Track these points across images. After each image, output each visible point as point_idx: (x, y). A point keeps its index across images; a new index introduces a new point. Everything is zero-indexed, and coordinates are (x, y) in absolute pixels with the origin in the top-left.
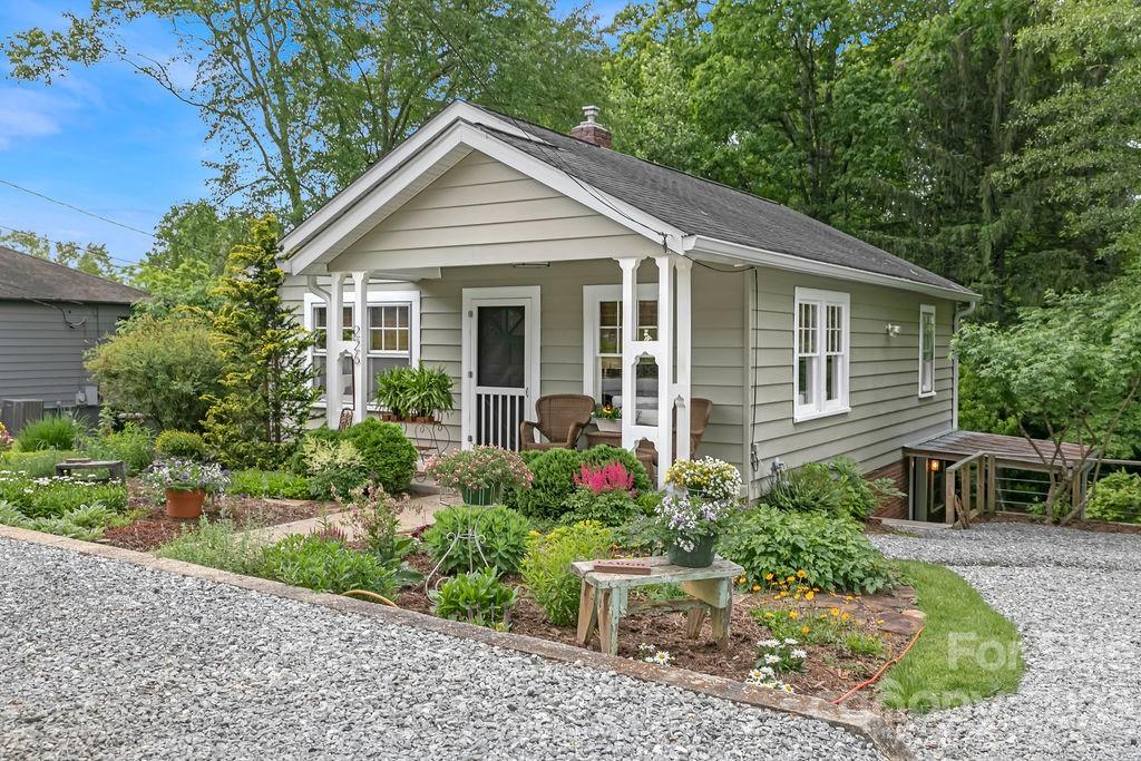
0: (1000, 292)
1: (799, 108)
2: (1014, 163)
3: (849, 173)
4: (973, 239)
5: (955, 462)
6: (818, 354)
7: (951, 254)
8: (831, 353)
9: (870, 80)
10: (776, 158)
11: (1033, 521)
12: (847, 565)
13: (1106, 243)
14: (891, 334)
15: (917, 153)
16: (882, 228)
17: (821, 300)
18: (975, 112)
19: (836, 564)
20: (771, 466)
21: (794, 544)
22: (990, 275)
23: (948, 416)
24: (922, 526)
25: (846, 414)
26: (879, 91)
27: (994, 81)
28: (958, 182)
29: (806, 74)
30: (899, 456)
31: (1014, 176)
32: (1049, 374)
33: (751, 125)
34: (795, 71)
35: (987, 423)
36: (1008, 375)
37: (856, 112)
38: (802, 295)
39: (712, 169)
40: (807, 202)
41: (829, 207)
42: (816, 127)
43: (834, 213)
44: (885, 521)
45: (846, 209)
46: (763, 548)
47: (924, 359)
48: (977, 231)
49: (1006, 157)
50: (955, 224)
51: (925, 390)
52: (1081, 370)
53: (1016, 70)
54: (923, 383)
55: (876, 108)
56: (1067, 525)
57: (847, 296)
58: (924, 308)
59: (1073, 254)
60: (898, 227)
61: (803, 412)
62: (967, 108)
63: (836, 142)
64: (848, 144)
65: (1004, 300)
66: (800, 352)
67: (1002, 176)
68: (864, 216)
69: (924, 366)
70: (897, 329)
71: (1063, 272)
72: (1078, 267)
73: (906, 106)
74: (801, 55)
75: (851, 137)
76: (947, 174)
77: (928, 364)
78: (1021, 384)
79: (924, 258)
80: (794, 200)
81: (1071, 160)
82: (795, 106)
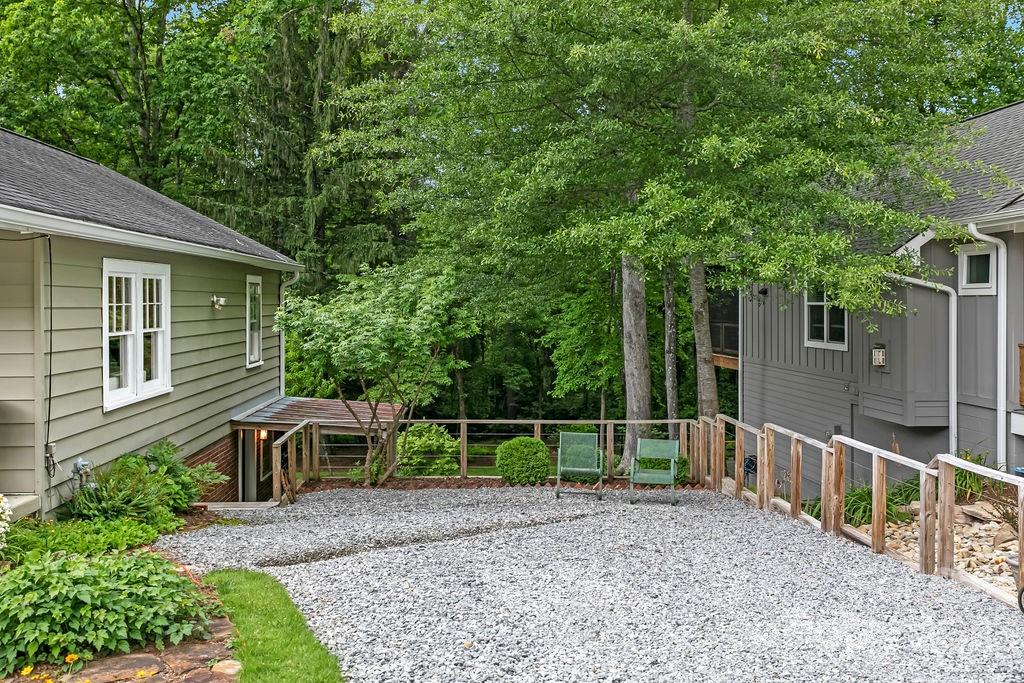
0: (322, 259)
1: (127, 67)
2: (331, 141)
3: (181, 139)
4: (299, 210)
5: (283, 433)
6: (133, 332)
7: (278, 223)
8: (148, 330)
9: (201, 49)
10: (105, 116)
11: (353, 485)
12: (147, 614)
13: (407, 221)
14: (217, 307)
15: (247, 124)
16: (215, 195)
17: (136, 273)
18: (298, 94)
19: (132, 614)
20: (72, 468)
21: (76, 598)
22: (314, 244)
23: (275, 384)
24: (249, 508)
25: (168, 394)
26: (210, 62)
27: (314, 67)
28: (283, 157)
29: (134, 35)
30: (227, 430)
31: (333, 154)
32: (366, 346)
33: (75, 77)
34: (123, 30)
35: (312, 383)
36: (329, 347)
37: (187, 79)
38: (112, 267)
39: (30, 119)
40: (138, 164)
41: (159, 172)
42: (146, 89)
43: (166, 177)
44: (212, 507)
45: (179, 175)
46: (30, 612)
47: (251, 329)
48: (302, 203)
49: (325, 135)
50: (282, 195)
51: (252, 359)
52: (392, 341)
53: (332, 60)
54: (251, 353)
55: (207, 78)
56: (383, 485)
57: (167, 268)
58: (250, 279)
59: (382, 228)
60: (231, 195)
61: (114, 399)
62: (291, 89)
63: (167, 107)
64: (179, 110)
65: (326, 267)
66: (111, 330)
67: (322, 152)
68: (197, 182)
69: (251, 336)
70: (222, 301)
71: (375, 244)
72: (386, 240)
73: (236, 80)
74: (129, 14)
75: (183, 104)
76: (274, 147)
77: (256, 334)
78: (342, 357)
79: (252, 227)
80: (125, 161)
81: (380, 143)
82: (124, 66)
